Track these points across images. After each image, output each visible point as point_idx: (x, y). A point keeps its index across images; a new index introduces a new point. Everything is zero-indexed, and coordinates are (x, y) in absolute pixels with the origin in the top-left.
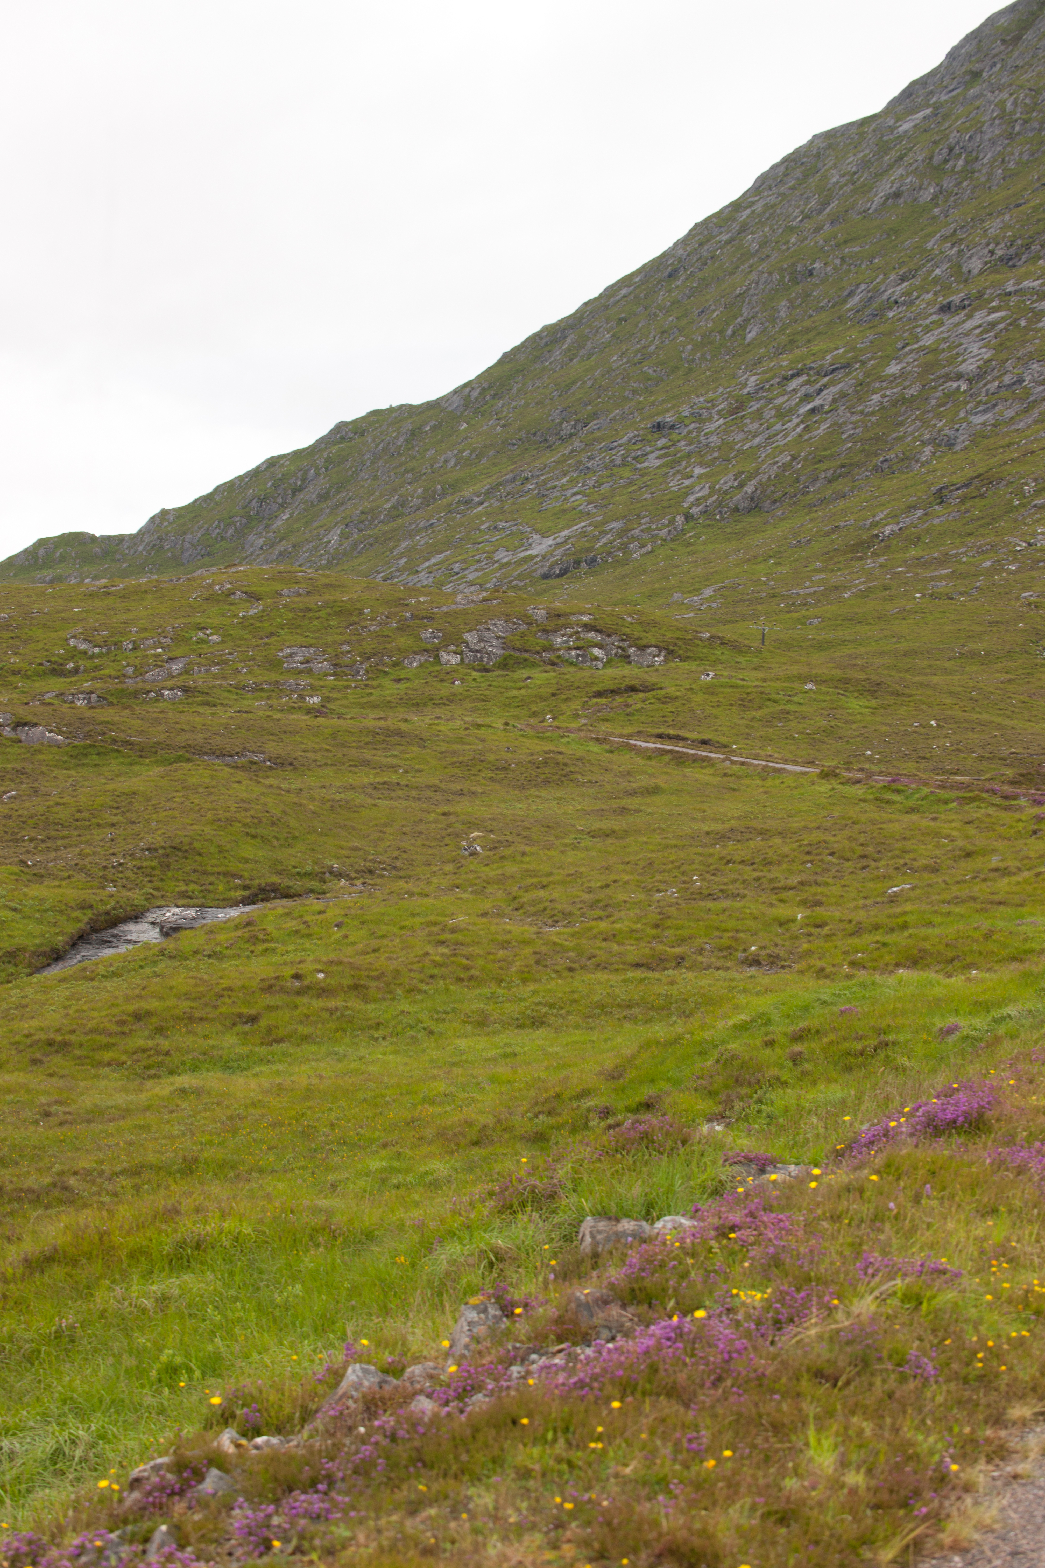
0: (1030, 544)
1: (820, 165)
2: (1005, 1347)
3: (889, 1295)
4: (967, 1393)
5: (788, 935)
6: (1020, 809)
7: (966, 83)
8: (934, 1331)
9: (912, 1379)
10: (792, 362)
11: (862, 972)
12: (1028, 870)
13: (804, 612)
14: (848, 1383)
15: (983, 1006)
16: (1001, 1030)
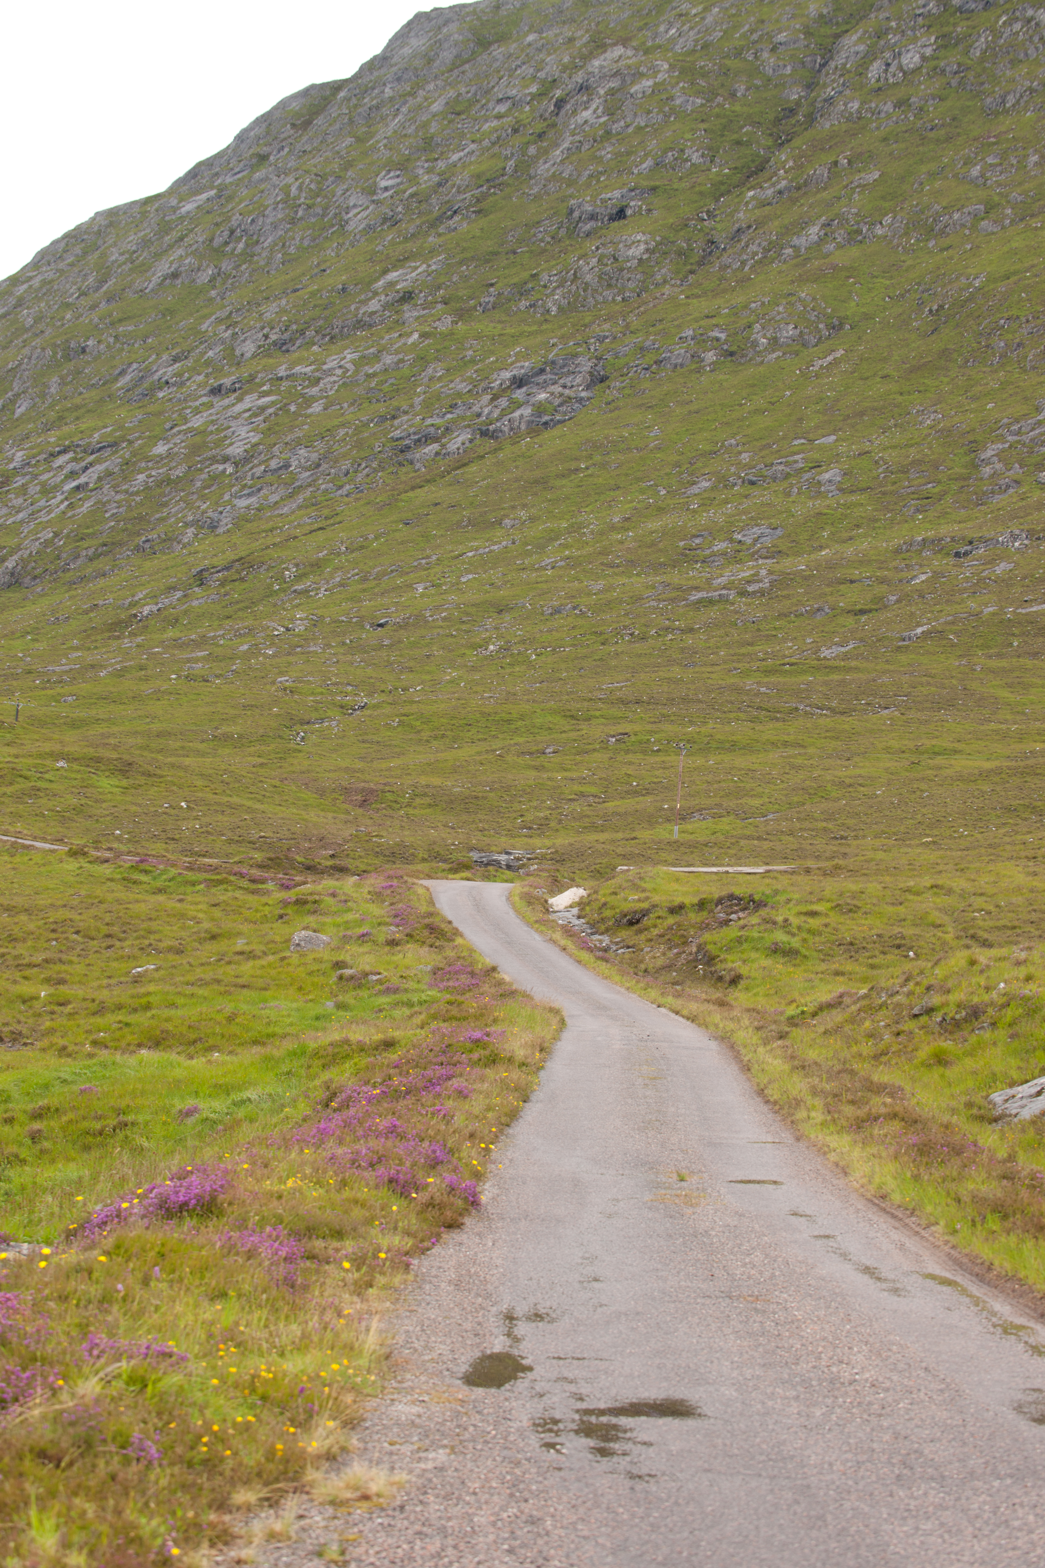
0: (288, 629)
1: (100, 242)
2: (231, 1431)
3: (114, 1377)
4: (191, 1477)
5: (31, 1012)
6: (267, 893)
7: (252, 167)
8: (159, 1414)
9: (135, 1462)
10: (60, 439)
11: (105, 1052)
12: (273, 954)
13: (59, 690)
14: (71, 1464)
15: (223, 1089)
16: (241, 1113)
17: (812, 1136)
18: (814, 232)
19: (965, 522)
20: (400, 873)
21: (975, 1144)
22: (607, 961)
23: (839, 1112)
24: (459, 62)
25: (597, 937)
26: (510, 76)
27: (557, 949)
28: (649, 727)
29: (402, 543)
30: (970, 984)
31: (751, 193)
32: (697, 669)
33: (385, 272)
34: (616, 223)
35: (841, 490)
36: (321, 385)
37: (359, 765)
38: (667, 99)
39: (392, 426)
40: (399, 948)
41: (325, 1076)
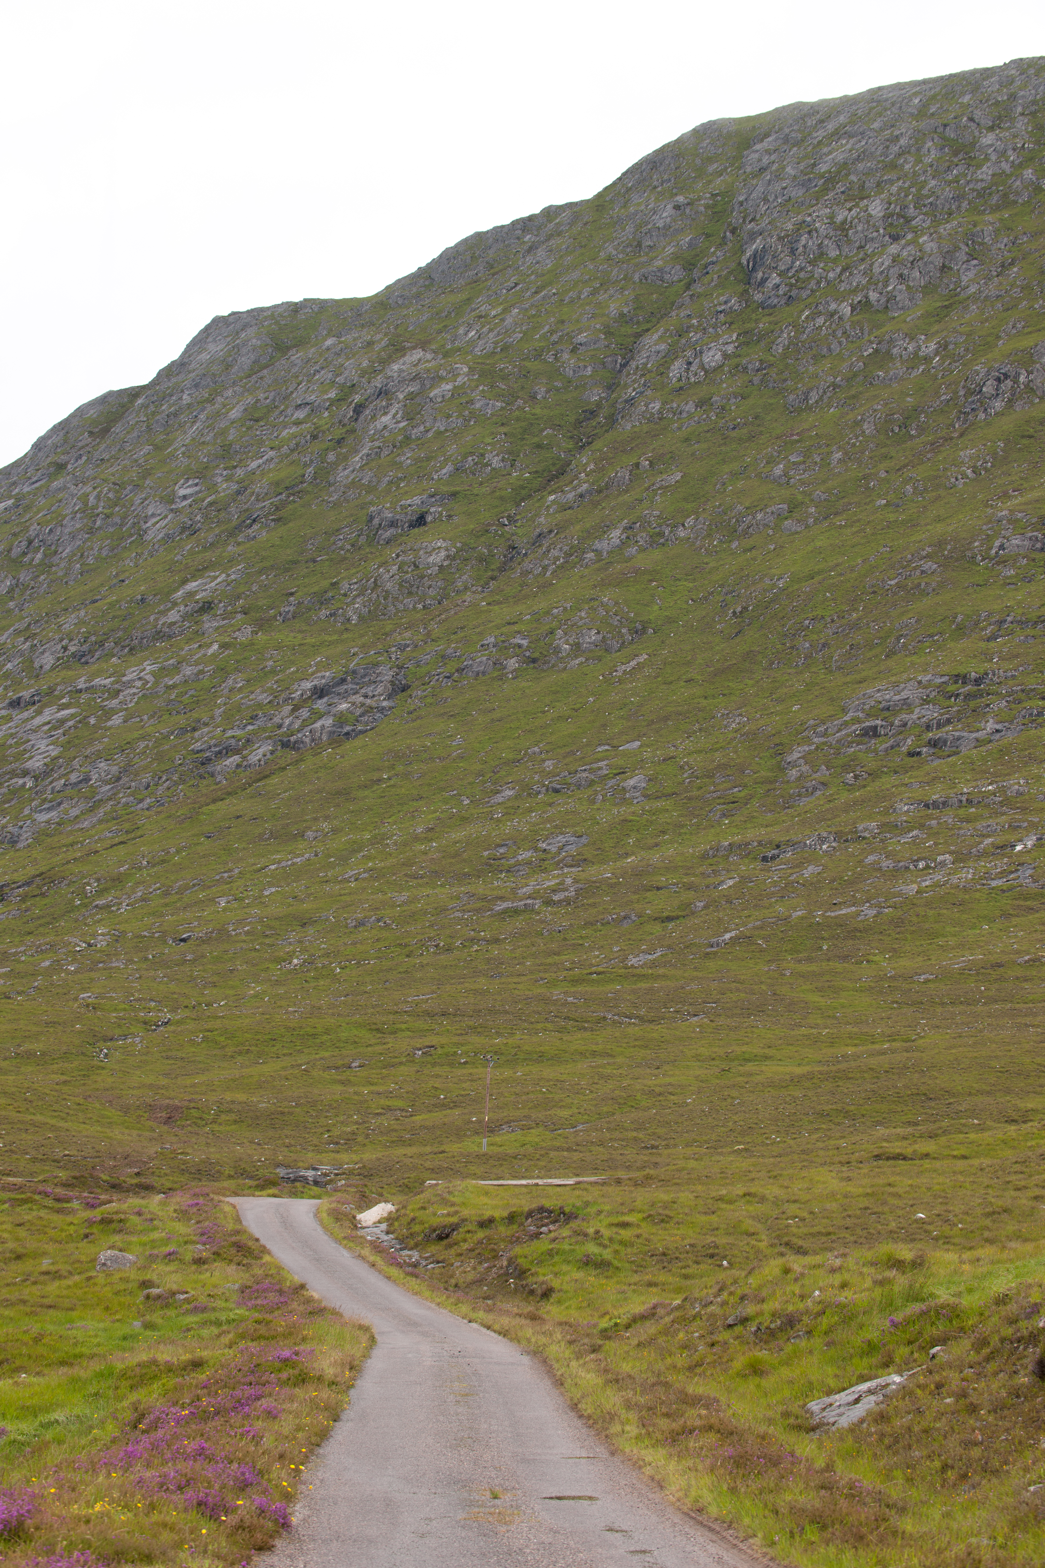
0: (90, 945)
6: (73, 1211)
7: (50, 475)
12: (79, 1274)
15: (29, 1411)
16: (49, 1435)
17: (627, 1450)
18: (616, 534)
19: (772, 826)
20: (206, 1190)
21: (792, 1454)
22: (416, 1276)
23: (654, 1425)
24: (257, 367)
25: (406, 1252)
26: (308, 381)
27: (366, 1265)
28: (456, 1039)
29: (204, 856)
30: (784, 1293)
31: (553, 497)
32: (503, 980)
33: (185, 582)
34: (416, 530)
35: (646, 796)
36: (121, 697)
37: (164, 1081)
38: (467, 403)
39: (192, 738)
40: (206, 1266)
41: (133, 1397)
